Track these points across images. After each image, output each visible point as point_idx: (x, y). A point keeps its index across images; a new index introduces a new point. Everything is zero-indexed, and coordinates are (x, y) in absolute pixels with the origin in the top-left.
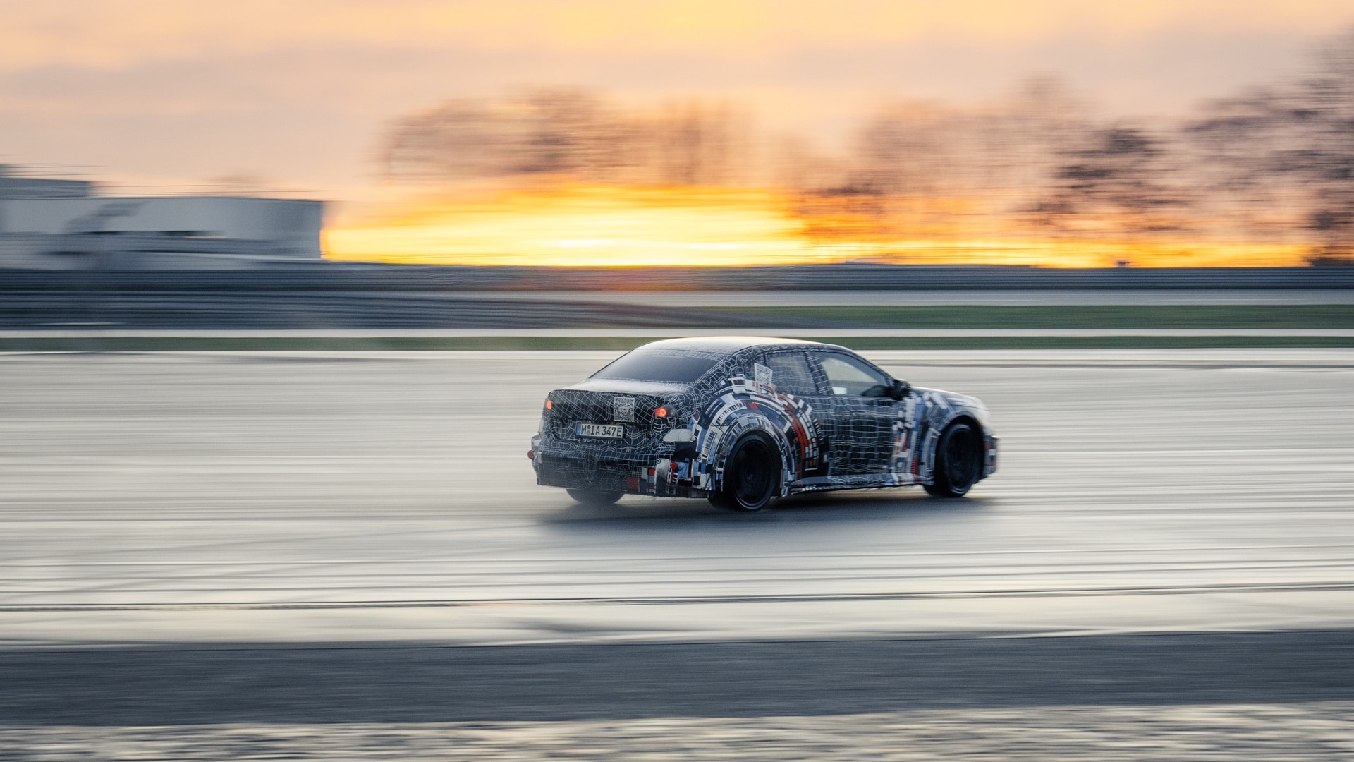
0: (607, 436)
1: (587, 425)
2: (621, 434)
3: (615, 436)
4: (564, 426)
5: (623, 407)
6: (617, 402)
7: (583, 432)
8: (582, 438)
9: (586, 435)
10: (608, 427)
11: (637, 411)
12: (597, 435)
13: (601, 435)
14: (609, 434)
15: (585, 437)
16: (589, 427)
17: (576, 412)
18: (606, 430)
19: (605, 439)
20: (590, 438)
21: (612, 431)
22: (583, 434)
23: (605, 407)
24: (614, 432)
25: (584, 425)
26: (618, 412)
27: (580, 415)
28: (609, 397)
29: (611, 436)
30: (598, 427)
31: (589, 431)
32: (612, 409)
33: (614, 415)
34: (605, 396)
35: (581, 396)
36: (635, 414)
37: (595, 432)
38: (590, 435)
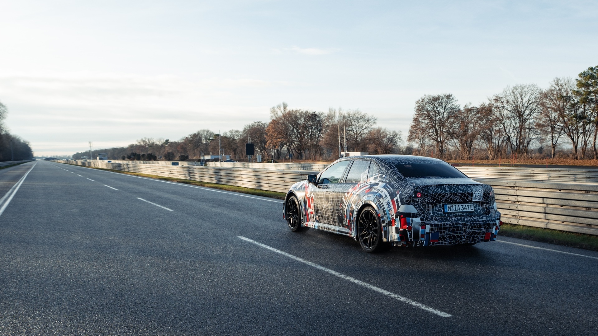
0: (465, 210)
1: (451, 205)
2: (473, 208)
3: (470, 210)
4: (433, 207)
5: (478, 193)
6: (474, 189)
7: (449, 210)
8: (448, 213)
9: (451, 211)
10: (464, 205)
11: (484, 194)
12: (459, 211)
13: (461, 211)
14: (466, 209)
15: (450, 213)
16: (452, 206)
17: (448, 198)
18: (464, 207)
19: (463, 212)
20: (454, 213)
21: (467, 208)
22: (449, 211)
23: (468, 193)
24: (469, 208)
25: (449, 206)
26: (475, 195)
27: (451, 199)
28: (469, 187)
29: (467, 210)
30: (458, 206)
31: (453, 209)
32: (472, 194)
33: (473, 198)
34: (467, 187)
35: (451, 188)
36: (483, 196)
37: (457, 209)
38: (454, 211)
